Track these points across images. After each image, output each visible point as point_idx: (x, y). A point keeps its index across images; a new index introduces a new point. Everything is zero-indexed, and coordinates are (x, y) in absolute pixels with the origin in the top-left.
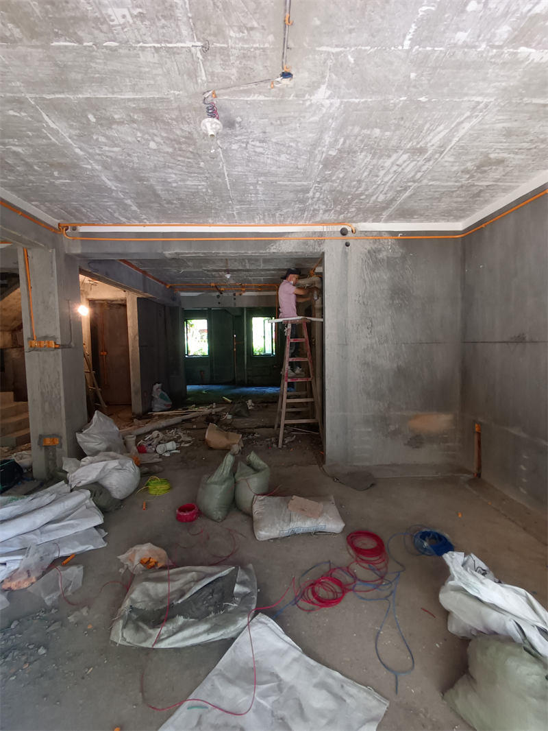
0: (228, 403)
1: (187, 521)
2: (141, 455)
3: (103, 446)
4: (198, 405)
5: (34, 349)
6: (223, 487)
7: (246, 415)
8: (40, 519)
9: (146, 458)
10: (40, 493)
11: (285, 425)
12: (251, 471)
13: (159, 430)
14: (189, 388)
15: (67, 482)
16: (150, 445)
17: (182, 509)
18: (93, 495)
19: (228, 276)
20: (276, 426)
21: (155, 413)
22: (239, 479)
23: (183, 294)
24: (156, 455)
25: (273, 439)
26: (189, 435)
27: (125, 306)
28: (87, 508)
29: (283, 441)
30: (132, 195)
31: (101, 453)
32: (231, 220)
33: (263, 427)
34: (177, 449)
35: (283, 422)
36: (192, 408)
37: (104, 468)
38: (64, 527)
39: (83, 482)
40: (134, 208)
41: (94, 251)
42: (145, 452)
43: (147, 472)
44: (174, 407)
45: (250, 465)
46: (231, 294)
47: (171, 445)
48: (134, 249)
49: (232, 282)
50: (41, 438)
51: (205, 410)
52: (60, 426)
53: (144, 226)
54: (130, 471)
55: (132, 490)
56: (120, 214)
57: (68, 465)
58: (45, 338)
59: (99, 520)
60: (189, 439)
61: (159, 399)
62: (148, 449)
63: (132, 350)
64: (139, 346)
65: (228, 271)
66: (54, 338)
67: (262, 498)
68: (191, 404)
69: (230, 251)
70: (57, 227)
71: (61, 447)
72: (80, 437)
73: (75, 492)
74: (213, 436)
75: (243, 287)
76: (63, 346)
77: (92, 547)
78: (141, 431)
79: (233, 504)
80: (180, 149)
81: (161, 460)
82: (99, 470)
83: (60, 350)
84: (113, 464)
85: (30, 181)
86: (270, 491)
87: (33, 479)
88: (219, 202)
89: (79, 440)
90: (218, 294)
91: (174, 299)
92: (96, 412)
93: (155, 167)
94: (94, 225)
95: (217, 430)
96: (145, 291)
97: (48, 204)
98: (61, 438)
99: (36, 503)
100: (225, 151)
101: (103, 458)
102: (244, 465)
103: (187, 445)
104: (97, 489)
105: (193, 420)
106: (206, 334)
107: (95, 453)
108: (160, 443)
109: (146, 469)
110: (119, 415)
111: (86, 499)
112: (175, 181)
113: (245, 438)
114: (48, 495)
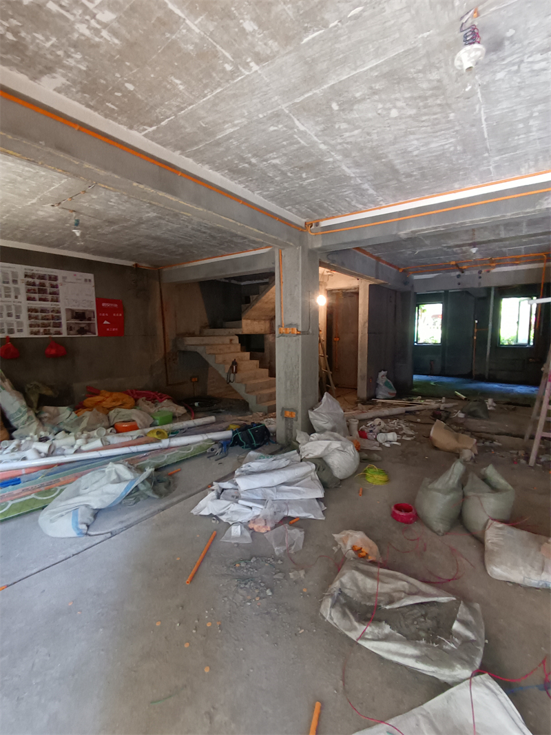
0: (460, 399)
1: (402, 521)
2: (363, 440)
3: (328, 426)
4: (424, 397)
5: (282, 335)
6: (448, 497)
7: (482, 415)
8: (277, 478)
9: (366, 444)
10: (279, 456)
11: (543, 438)
12: (486, 488)
13: (381, 418)
14: (416, 377)
15: (299, 452)
16: (371, 431)
17: (398, 507)
18: (318, 469)
19: (474, 250)
20: (527, 436)
21: (378, 401)
22: (470, 494)
23: (416, 277)
24: (376, 442)
25: (521, 453)
26: (411, 428)
27: (357, 294)
28: (312, 479)
29: (538, 458)
30: (369, 178)
31: (327, 432)
32: (485, 178)
33: (507, 434)
34: (398, 441)
35: (540, 433)
36: (417, 399)
37: (328, 446)
38: (293, 491)
39: (311, 456)
40: (371, 191)
41: (332, 243)
42: (366, 437)
43: (366, 458)
44: (399, 396)
45: (485, 479)
46: (475, 272)
47: (392, 436)
48: (369, 235)
49: (479, 257)
50: (284, 410)
51: (433, 404)
52: (296, 402)
53: (379, 208)
54: (350, 455)
55: (351, 472)
56: (358, 201)
57: (301, 437)
58: (290, 325)
59: (320, 494)
60: (411, 433)
61: (384, 387)
62: (369, 435)
63: (361, 337)
64: (369, 333)
65: (474, 245)
66: (296, 325)
67: (501, 525)
68: (416, 395)
69: (480, 218)
70: (303, 226)
71: (297, 420)
72: (312, 415)
73: (303, 463)
74: (439, 434)
75: (493, 262)
76: (303, 333)
77: (312, 517)
78: (364, 416)
79: (459, 520)
80: (425, 107)
81: (380, 449)
82: (324, 448)
83: (300, 336)
84: (336, 445)
85: (285, 188)
86: (513, 520)
87: (276, 442)
88: (471, 159)
89: (310, 417)
90: (458, 273)
91: (406, 283)
92: (326, 393)
93: (395, 138)
94: (333, 217)
95: (445, 428)
96: (377, 277)
97: (297, 206)
98: (297, 412)
99: (275, 464)
100: (484, 87)
101: (328, 437)
102: (476, 478)
103: (409, 439)
104: (321, 464)
105: (418, 413)
106: (439, 320)
107: (323, 431)
108: (381, 432)
109: (365, 455)
110: (346, 398)
111: (311, 471)
112: (417, 149)
113: (481, 444)
114: (284, 460)
